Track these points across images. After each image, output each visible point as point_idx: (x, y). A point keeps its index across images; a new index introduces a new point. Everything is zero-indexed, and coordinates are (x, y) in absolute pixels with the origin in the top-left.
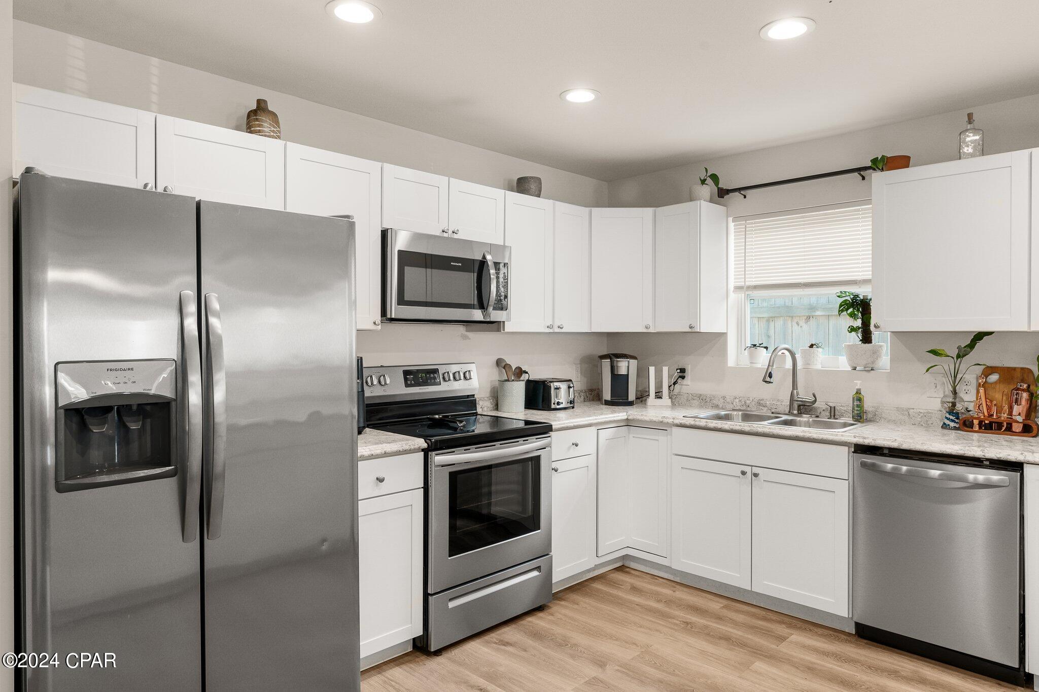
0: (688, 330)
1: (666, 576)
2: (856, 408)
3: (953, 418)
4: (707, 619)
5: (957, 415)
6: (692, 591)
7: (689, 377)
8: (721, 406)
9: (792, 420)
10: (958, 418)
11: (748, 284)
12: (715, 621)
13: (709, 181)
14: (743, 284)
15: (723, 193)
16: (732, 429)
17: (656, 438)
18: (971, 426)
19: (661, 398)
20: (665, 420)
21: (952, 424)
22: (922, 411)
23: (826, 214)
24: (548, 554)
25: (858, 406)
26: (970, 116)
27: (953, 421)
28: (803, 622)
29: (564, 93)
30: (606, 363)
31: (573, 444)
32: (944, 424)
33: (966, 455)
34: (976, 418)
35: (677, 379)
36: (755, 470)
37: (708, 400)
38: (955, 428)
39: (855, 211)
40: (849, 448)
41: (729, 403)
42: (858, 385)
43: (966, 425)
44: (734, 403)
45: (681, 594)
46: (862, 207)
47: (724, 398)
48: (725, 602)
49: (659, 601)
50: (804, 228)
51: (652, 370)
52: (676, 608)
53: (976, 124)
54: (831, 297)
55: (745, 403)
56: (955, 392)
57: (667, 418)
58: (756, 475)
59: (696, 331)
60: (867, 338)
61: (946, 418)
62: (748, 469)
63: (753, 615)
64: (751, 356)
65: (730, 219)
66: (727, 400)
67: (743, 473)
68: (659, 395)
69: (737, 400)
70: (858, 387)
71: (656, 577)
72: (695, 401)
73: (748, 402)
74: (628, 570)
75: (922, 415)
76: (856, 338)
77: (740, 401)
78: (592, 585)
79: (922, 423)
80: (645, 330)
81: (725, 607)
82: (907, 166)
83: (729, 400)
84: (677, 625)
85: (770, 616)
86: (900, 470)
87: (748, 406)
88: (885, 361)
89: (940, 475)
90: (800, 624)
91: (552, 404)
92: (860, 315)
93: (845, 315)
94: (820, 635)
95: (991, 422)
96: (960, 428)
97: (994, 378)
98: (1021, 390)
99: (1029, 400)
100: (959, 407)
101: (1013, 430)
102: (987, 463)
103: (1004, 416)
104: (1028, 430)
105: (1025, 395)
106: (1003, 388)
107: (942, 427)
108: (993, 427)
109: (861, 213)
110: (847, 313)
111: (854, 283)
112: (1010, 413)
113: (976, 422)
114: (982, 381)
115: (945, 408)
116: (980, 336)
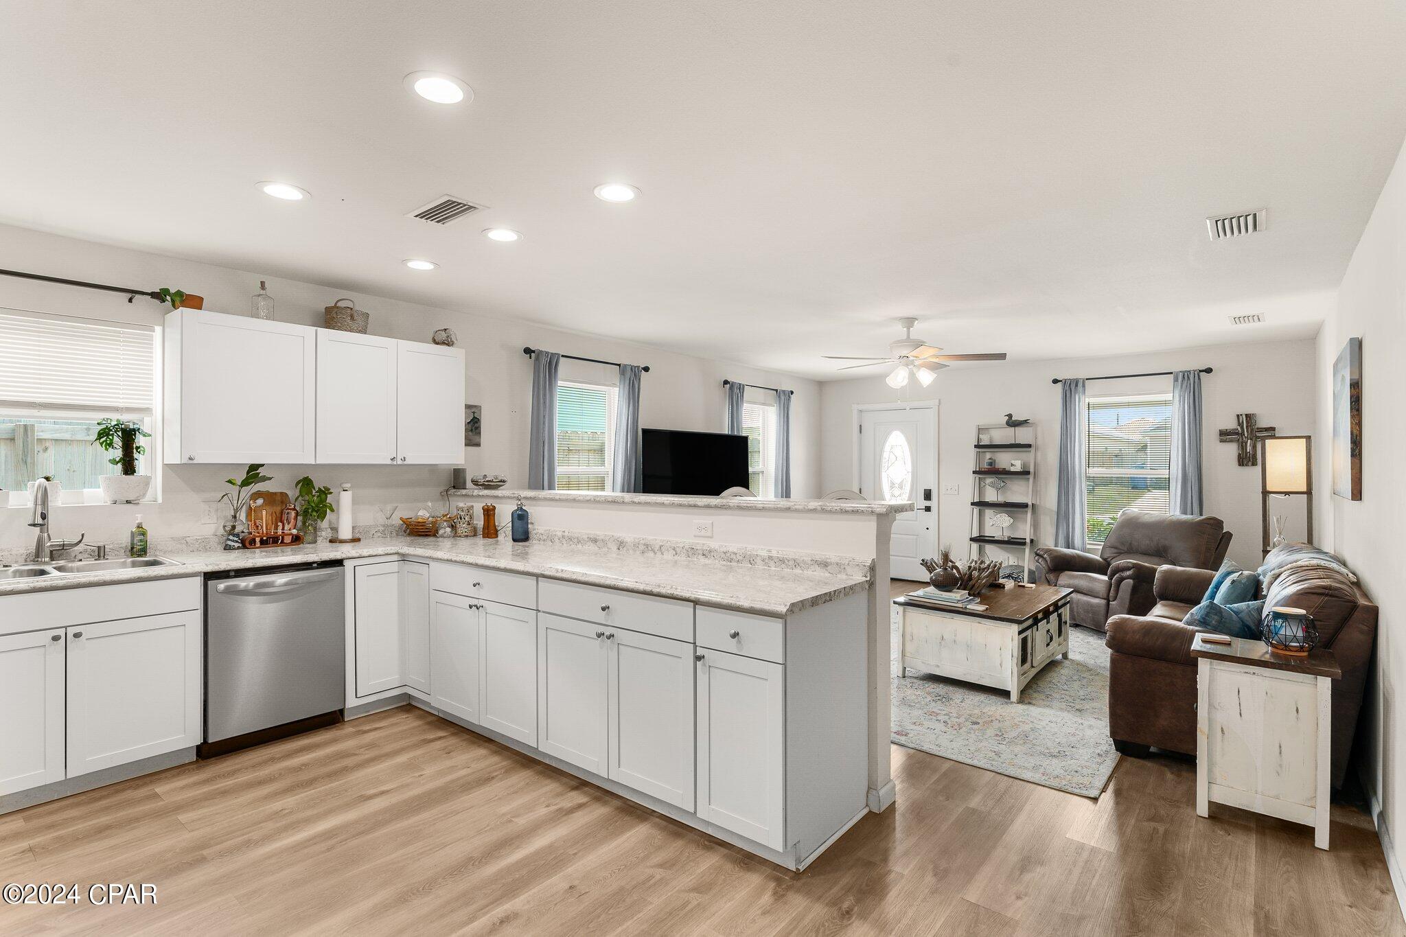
2: (138, 543)
3: (236, 539)
4: (38, 835)
5: (236, 535)
10: (239, 539)
12: (51, 831)
18: (253, 542)
21: (237, 545)
22: (198, 537)
25: (140, 540)
26: (263, 283)
27: (237, 542)
28: (139, 780)
32: (227, 545)
34: (257, 537)
38: (239, 548)
39: (115, 332)
40: (201, 577)
42: (138, 519)
43: (247, 544)
46: (124, 330)
53: (267, 292)
56: (235, 517)
58: (76, 635)
60: (129, 467)
61: (229, 540)
62: (59, 632)
63: (79, 804)
67: (56, 638)
70: (137, 522)
75: (199, 540)
76: (117, 468)
79: (200, 549)
81: (28, 819)
82: (201, 309)
85: (97, 795)
88: (155, 494)
90: (139, 782)
92: (120, 444)
93: (101, 444)
94: (174, 776)
95: (270, 538)
96: (244, 547)
97: (260, 501)
98: (291, 509)
99: (296, 518)
100: (238, 529)
101: (285, 542)
102: (316, 565)
103: (280, 532)
104: (297, 540)
105: (293, 514)
106: (270, 509)
107: (225, 549)
108: (271, 541)
109: (122, 335)
110: (103, 442)
111: (116, 409)
112: (283, 529)
113: (258, 540)
114: (253, 505)
115: (225, 531)
116: (254, 468)
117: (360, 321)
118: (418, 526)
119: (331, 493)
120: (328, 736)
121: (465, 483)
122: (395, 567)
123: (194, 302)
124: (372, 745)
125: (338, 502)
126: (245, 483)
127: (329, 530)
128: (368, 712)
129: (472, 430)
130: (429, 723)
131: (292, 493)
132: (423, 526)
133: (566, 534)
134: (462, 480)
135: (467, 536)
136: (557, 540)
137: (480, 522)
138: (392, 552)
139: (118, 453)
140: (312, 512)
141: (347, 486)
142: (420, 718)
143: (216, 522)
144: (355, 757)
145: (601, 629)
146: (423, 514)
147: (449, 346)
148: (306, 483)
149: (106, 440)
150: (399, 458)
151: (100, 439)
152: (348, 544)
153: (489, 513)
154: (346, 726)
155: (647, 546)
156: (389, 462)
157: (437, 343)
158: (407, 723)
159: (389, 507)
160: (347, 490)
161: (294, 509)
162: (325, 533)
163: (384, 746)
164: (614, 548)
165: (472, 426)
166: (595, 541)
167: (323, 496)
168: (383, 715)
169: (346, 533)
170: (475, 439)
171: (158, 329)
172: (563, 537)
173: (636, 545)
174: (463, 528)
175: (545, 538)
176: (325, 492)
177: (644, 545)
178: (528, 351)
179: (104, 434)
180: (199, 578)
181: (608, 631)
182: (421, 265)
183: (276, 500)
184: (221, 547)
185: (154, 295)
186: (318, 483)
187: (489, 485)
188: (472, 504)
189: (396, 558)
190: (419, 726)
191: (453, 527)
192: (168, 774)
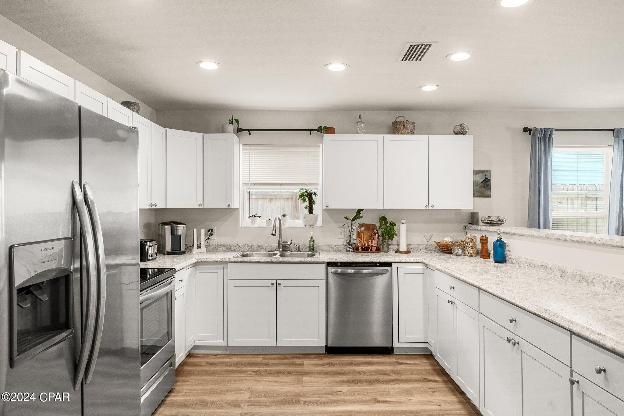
0: (227, 207)
1: (220, 352)
2: (311, 246)
3: (350, 247)
4: (262, 367)
5: (351, 245)
6: (240, 356)
7: (215, 234)
8: (237, 250)
9: (283, 254)
10: (352, 247)
11: (251, 182)
12: (266, 366)
13: (235, 123)
14: (248, 182)
15: (239, 130)
16: (266, 261)
17: (216, 271)
18: (358, 249)
19: (200, 248)
20: (224, 260)
21: (351, 250)
22: (336, 245)
23: (292, 149)
24: (173, 355)
25: (312, 244)
26: (360, 116)
27: (351, 248)
28: (302, 355)
29: (198, 63)
30: (168, 228)
31: (179, 281)
32: (347, 250)
33: (373, 262)
34: (360, 246)
35: (209, 236)
36: (278, 282)
37: (229, 247)
38: (352, 252)
39: (306, 149)
40: (325, 264)
41: (241, 248)
42: (312, 234)
43: (355, 250)
44: (245, 248)
45: (236, 359)
46: (309, 148)
47: (238, 245)
48: (262, 356)
49: (230, 366)
50: (281, 155)
51: (195, 231)
52: (242, 366)
53: (362, 120)
54: (297, 190)
55: (251, 247)
56: (350, 236)
57: (224, 259)
58: (280, 284)
59: (231, 207)
60: (311, 212)
61: (348, 247)
62: (274, 282)
63: (279, 359)
64: (253, 222)
65: (241, 145)
66: (241, 247)
67: (273, 284)
68: (199, 247)
69: (246, 246)
70: (311, 235)
71: (215, 355)
72: (220, 248)
73: (253, 246)
74: (194, 355)
75: (337, 246)
76: (307, 211)
77: (248, 246)
78: (184, 369)
80: (198, 207)
81: (263, 359)
82: (334, 133)
83: (241, 246)
84: (250, 374)
85: (287, 356)
86: (337, 271)
87: (253, 249)
88: (319, 222)
89: (354, 272)
90: (302, 356)
91: (148, 256)
92: (308, 200)
93: (302, 200)
94: (314, 358)
95: (365, 247)
96: (354, 251)
97: (363, 228)
98: (376, 233)
99: (378, 237)
100: (352, 242)
101: (373, 250)
102: (378, 264)
103: (370, 244)
104: (378, 250)
105: (377, 235)
106: (367, 233)
107: (346, 252)
108: (366, 249)
109: (308, 150)
110: (303, 199)
111: (306, 184)
112: (372, 243)
113: (360, 248)
114: (359, 230)
115: (347, 243)
116: (359, 211)
117: (409, 127)
118: (444, 247)
119: (396, 225)
120: (382, 360)
121: (478, 221)
122: (421, 270)
123: (330, 131)
124: (398, 373)
125: (399, 230)
126: (355, 219)
127: (396, 245)
128: (407, 352)
129: (484, 187)
130: (435, 370)
131: (378, 225)
132: (447, 247)
133: (528, 261)
134: (475, 220)
135: (471, 256)
136: (522, 265)
137: (479, 246)
138: (419, 261)
139: (307, 204)
140: (386, 235)
141: (404, 221)
142: (432, 365)
143: (343, 237)
144: (387, 376)
145: (511, 336)
146: (448, 240)
147: (463, 134)
148: (383, 219)
149: (304, 198)
150: (431, 205)
151: (301, 198)
152: (404, 254)
153: (484, 241)
154: (393, 357)
155: (582, 277)
156: (424, 208)
157: (456, 134)
158: (424, 365)
159: (428, 235)
160: (404, 224)
161: (377, 233)
162: (395, 247)
163: (404, 375)
164: (559, 276)
165: (484, 184)
166: (546, 268)
167: (392, 227)
168: (414, 357)
169: (403, 248)
170: (487, 193)
171: (321, 145)
172: (526, 262)
173: (574, 276)
174: (469, 249)
175: (515, 262)
176: (393, 225)
177: (580, 276)
178: (526, 130)
179: (302, 195)
180: (324, 265)
181: (516, 339)
182: (429, 88)
183: (370, 227)
184: (345, 250)
185: (317, 130)
186: (390, 220)
187: (491, 223)
188: (475, 235)
189: (421, 265)
190: (428, 370)
191: (464, 250)
192: (312, 356)
